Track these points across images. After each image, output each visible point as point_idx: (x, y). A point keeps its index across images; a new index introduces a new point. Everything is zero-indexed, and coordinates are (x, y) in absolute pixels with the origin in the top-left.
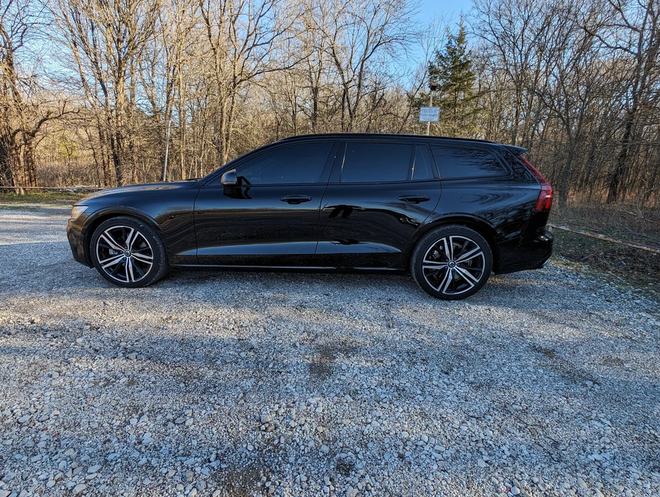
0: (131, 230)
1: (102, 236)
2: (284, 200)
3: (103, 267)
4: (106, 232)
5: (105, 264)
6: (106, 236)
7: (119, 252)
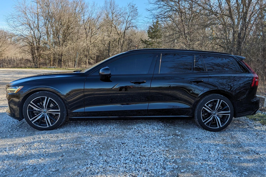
0: (45, 98)
1: (29, 105)
2: (132, 83)
3: (33, 122)
4: (31, 102)
5: (33, 120)
6: (31, 104)
7: (40, 112)
